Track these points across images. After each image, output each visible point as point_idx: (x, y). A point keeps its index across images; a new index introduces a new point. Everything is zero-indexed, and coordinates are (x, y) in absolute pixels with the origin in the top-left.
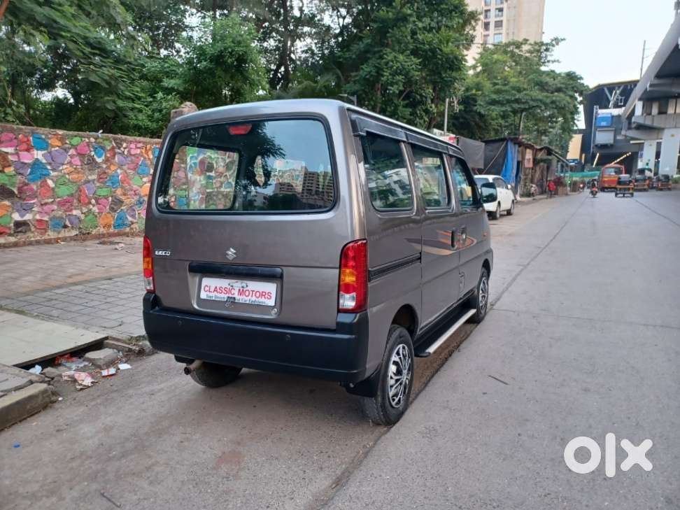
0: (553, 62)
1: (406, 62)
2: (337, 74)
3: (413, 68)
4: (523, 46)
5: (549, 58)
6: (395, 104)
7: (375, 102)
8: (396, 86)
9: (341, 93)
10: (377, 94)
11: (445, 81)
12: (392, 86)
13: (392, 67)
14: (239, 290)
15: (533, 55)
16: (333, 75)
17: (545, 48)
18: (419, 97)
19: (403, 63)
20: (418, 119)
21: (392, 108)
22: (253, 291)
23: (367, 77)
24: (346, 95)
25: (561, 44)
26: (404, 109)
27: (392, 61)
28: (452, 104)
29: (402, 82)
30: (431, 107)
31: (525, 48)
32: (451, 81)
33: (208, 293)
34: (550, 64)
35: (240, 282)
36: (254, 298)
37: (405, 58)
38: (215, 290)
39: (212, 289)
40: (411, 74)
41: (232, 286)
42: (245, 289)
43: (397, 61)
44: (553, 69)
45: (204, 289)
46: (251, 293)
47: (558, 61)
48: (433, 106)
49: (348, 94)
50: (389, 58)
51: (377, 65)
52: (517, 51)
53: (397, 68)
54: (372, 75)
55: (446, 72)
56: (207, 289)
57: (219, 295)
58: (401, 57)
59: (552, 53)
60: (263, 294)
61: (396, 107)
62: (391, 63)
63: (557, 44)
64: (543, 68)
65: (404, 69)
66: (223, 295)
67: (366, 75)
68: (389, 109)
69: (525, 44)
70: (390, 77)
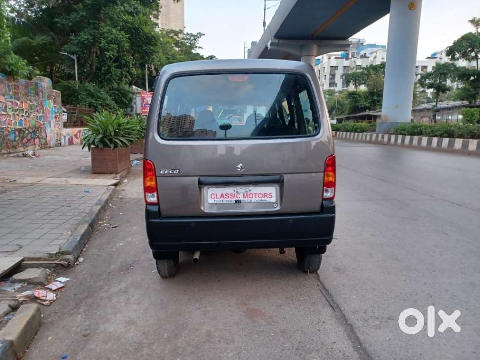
0: (199, 48)
1: (118, 35)
2: (52, 35)
3: (124, 40)
4: (179, 34)
5: (196, 45)
6: (108, 65)
7: (92, 61)
8: (111, 52)
9: (61, 51)
10: (93, 56)
11: (147, 52)
12: (108, 52)
13: (108, 37)
14: (244, 194)
15: (186, 41)
16: (49, 36)
17: (193, 38)
18: (124, 61)
19: (116, 36)
20: (124, 78)
21: (106, 68)
22: (256, 194)
23: (86, 42)
24: (66, 54)
25: (203, 37)
26: (116, 69)
27: (107, 33)
28: (151, 70)
29: (116, 49)
30: (132, 70)
31: (181, 36)
32: (151, 53)
33: (215, 199)
34: (197, 49)
35: (244, 188)
36: (258, 199)
37: (117, 32)
38: (222, 196)
39: (219, 196)
40: (122, 44)
41: (237, 192)
42: (249, 193)
43: (111, 34)
44: (198, 52)
45: (211, 197)
46: (254, 195)
47: (201, 48)
48: (134, 69)
49: (68, 53)
50: (105, 30)
51: (93, 34)
52: (175, 37)
53: (112, 38)
54: (89, 41)
55: (146, 46)
56: (213, 196)
57: (226, 199)
58: (114, 31)
59: (198, 42)
60: (265, 195)
61: (109, 67)
62: (106, 35)
63: (201, 37)
64: (193, 51)
65: (117, 39)
66: (229, 199)
67: (85, 41)
68: (103, 68)
69: (181, 33)
70: (106, 45)
